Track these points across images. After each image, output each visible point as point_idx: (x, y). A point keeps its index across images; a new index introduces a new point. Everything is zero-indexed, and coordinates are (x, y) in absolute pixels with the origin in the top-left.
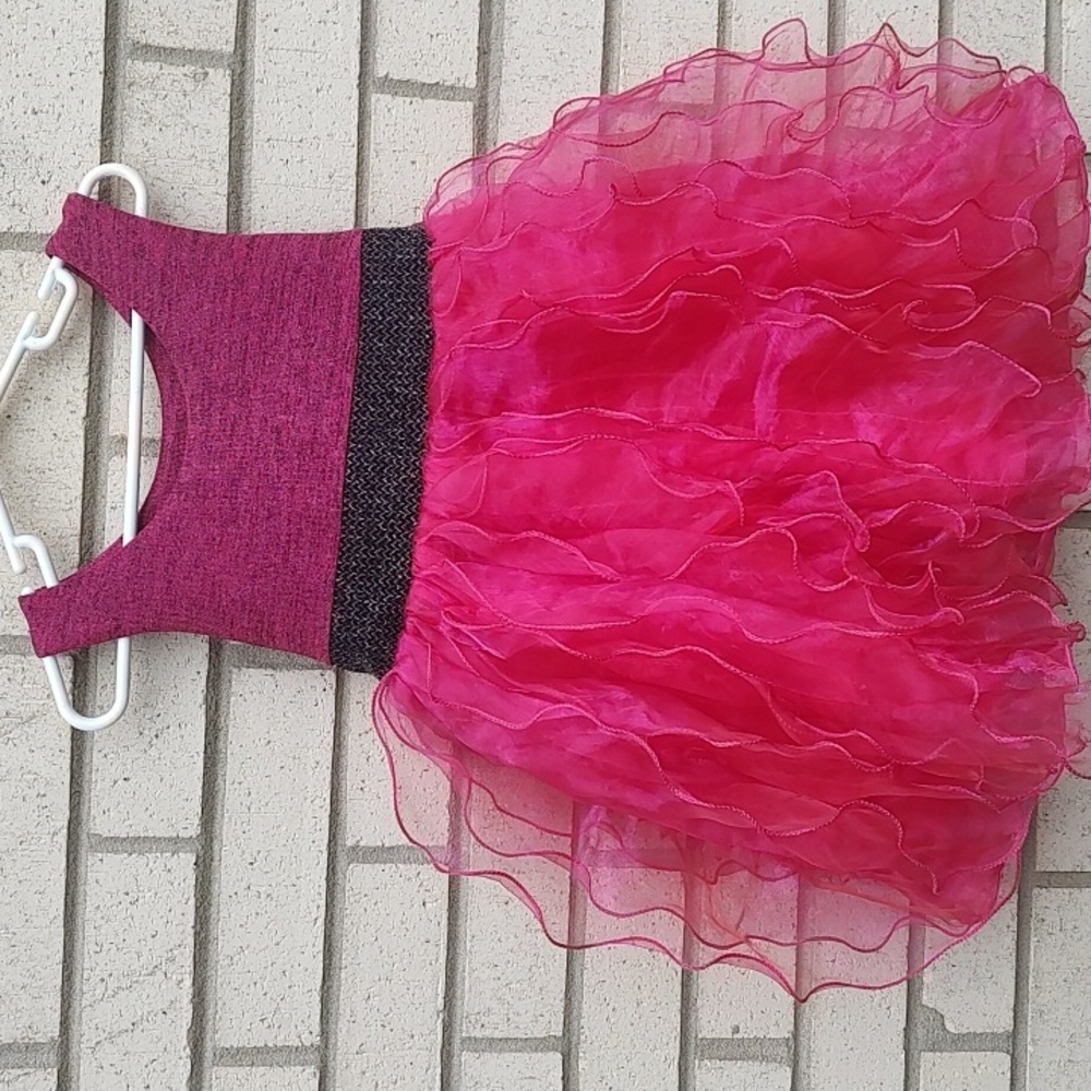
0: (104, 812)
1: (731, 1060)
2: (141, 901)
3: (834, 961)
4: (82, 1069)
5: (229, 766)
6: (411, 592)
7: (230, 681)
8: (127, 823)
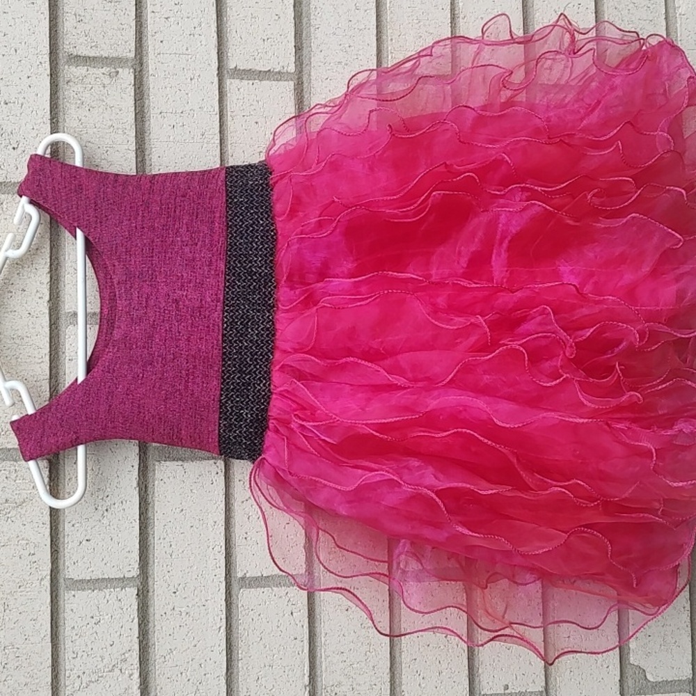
0: (74, 563)
2: (102, 622)
3: (569, 637)
5: (155, 528)
6: (271, 403)
7: (154, 470)
8: (90, 570)
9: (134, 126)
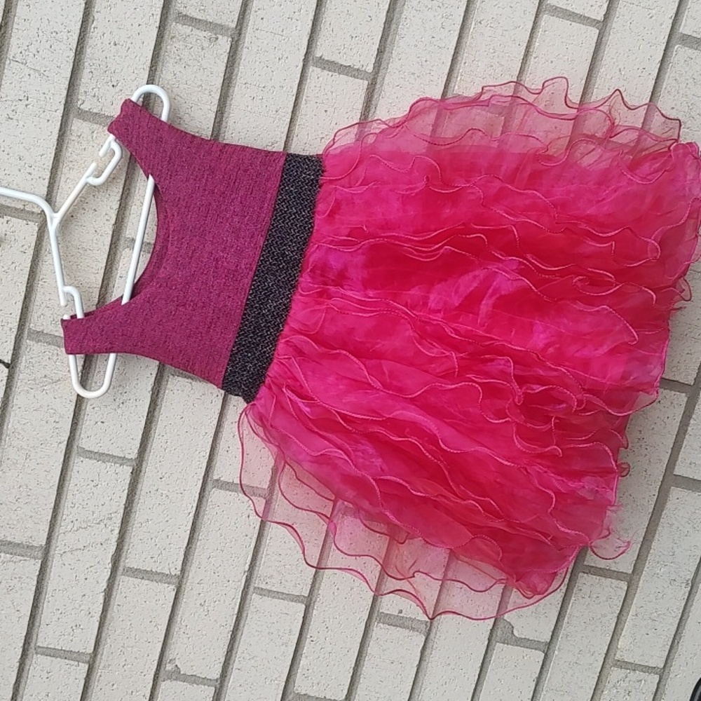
0: (88, 437)
1: (394, 626)
2: (99, 486)
4: (54, 563)
5: (158, 426)
6: (271, 365)
7: (167, 381)
8: (99, 445)
9: (219, 91)
